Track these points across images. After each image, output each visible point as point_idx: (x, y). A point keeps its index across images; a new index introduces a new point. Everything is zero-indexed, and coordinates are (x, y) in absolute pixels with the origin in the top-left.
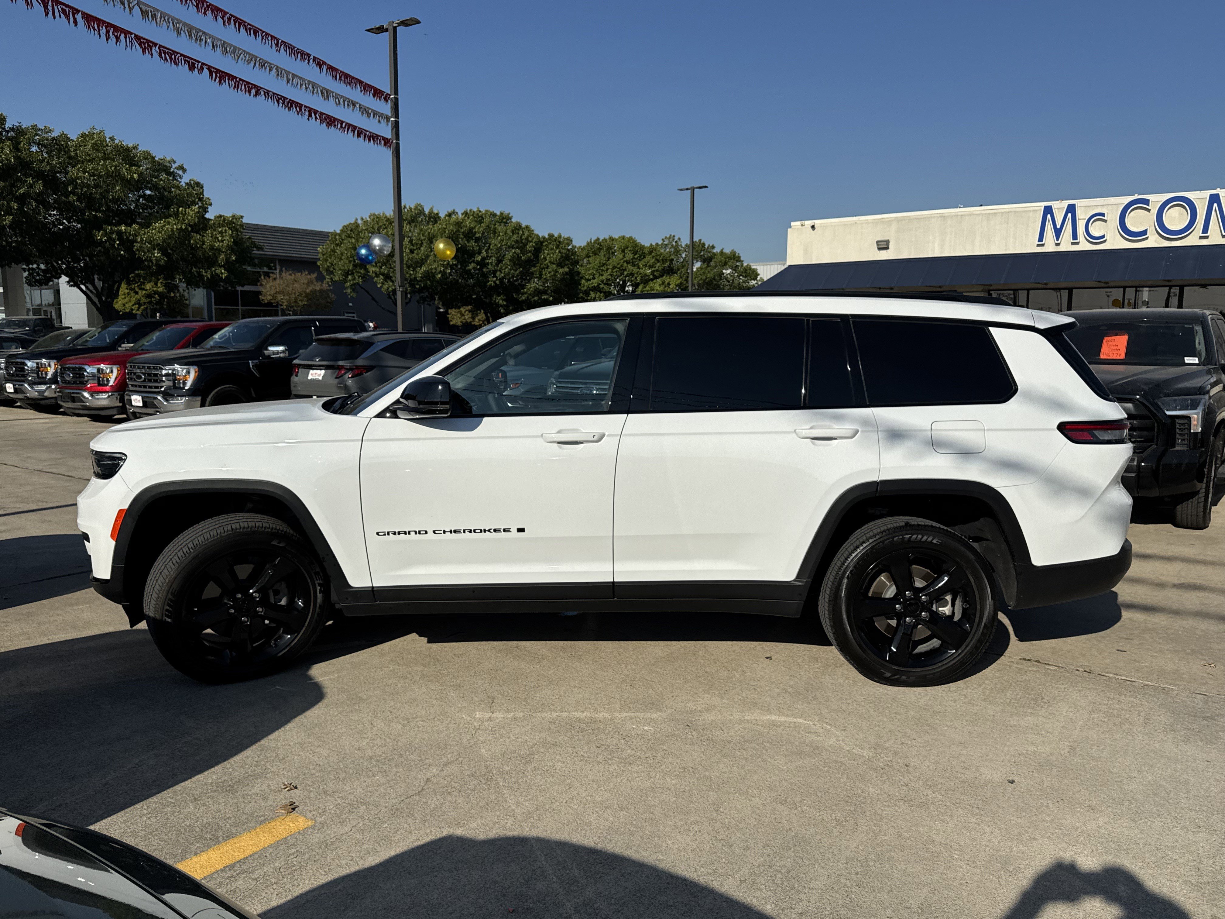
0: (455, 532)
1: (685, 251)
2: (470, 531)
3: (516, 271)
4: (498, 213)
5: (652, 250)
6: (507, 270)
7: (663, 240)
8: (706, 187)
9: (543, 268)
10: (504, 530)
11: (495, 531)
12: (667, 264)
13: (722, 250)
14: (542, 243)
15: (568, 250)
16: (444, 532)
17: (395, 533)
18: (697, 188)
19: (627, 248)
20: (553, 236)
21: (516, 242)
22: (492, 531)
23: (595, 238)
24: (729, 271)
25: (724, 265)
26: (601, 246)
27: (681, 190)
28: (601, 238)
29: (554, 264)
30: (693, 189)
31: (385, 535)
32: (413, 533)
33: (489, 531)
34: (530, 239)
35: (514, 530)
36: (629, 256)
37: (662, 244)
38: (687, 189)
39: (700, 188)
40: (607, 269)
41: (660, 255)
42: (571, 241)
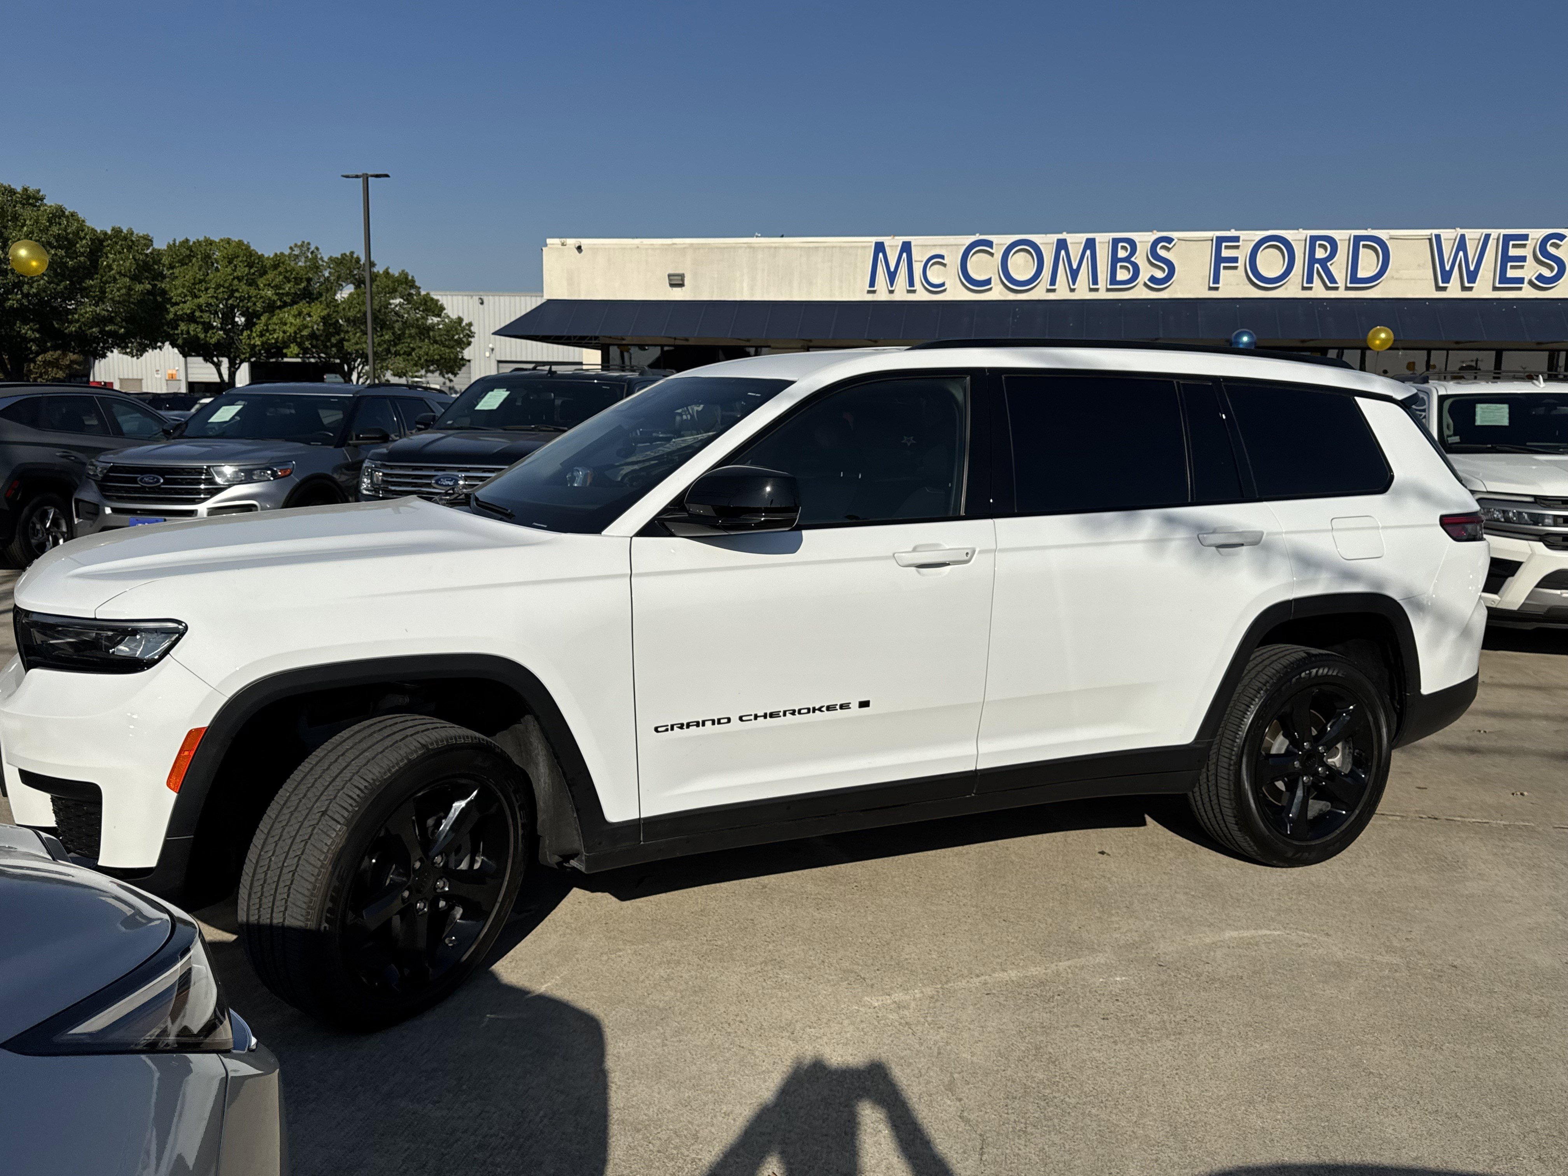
0: (772, 715)
1: (329, 267)
2: (793, 713)
3: (58, 285)
4: (19, 189)
5: (278, 262)
6: (42, 282)
7: (291, 248)
8: (387, 176)
9: (107, 282)
10: (842, 707)
11: (829, 708)
12: (303, 285)
13: (387, 269)
14: (101, 242)
15: (147, 255)
16: (756, 717)
17: (681, 726)
18: (372, 176)
19: (238, 257)
20: (121, 231)
21: (58, 237)
22: (824, 709)
23: (182, 239)
24: (398, 301)
25: (393, 292)
26: (191, 251)
27: (347, 177)
28: (192, 240)
29: (125, 276)
30: (366, 178)
31: (667, 730)
32: (709, 724)
33: (820, 709)
34: (82, 234)
35: (855, 705)
36: (242, 270)
37: (290, 254)
38: (357, 177)
39: (377, 176)
40: (207, 289)
41: (291, 271)
42: (151, 241)
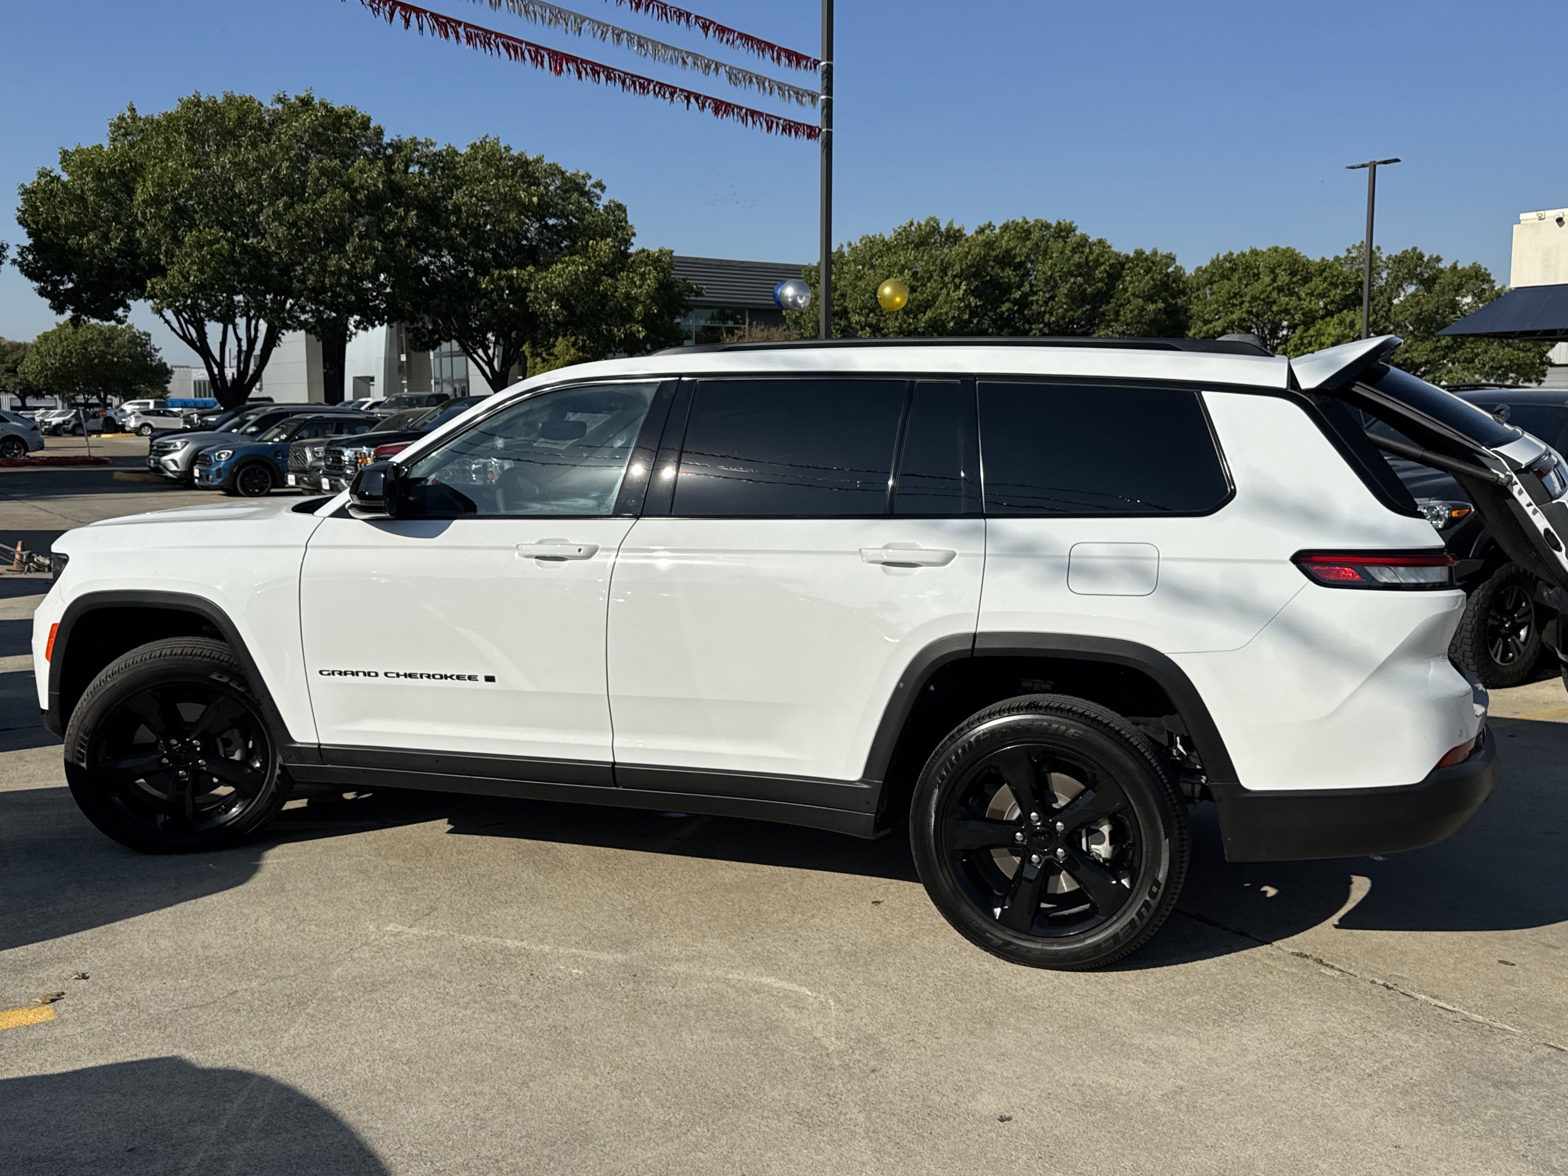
0: (410, 676)
1: (1387, 267)
2: (429, 676)
3: (1076, 312)
4: (1054, 224)
5: (1324, 267)
6: (1060, 311)
7: (1348, 250)
8: (1397, 160)
9: (1122, 305)
10: (470, 678)
11: (458, 677)
12: (1351, 290)
13: (1455, 264)
14: (1122, 265)
15: (1168, 275)
16: (398, 675)
17: (340, 673)
18: (1380, 163)
19: (1280, 266)
20: (1143, 253)
21: (1079, 266)
22: (454, 677)
23: (1226, 253)
24: (1469, 299)
25: (1458, 289)
26: (1235, 264)
27: (1353, 168)
28: (1236, 252)
29: (1139, 297)
30: (1373, 166)
31: (329, 674)
32: (361, 674)
33: (451, 677)
34: (1102, 260)
35: (481, 678)
36: (1283, 278)
37: (1347, 257)
38: (1363, 166)
39: (1385, 162)
40: (1242, 303)
41: (1338, 276)
42: (1174, 259)
